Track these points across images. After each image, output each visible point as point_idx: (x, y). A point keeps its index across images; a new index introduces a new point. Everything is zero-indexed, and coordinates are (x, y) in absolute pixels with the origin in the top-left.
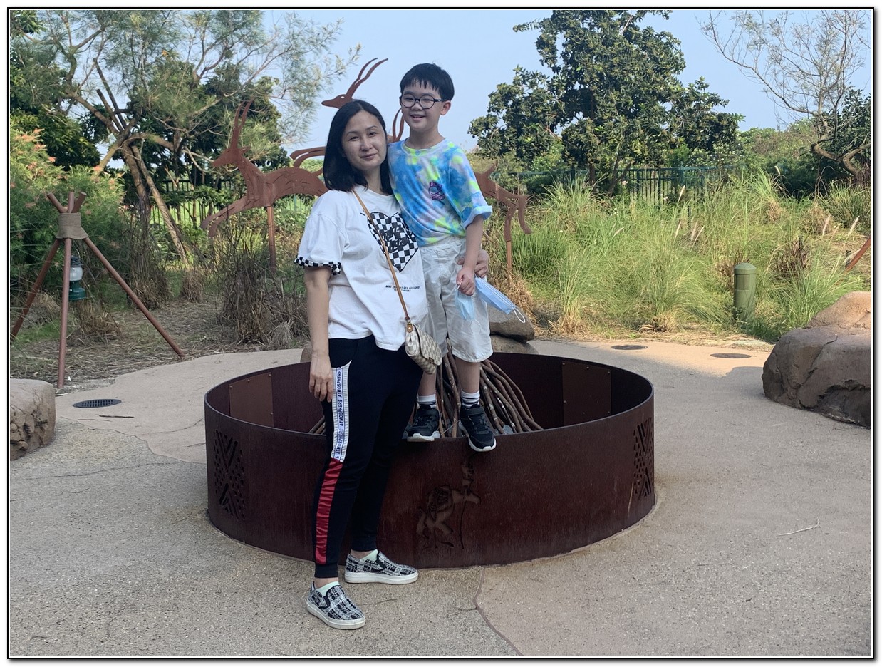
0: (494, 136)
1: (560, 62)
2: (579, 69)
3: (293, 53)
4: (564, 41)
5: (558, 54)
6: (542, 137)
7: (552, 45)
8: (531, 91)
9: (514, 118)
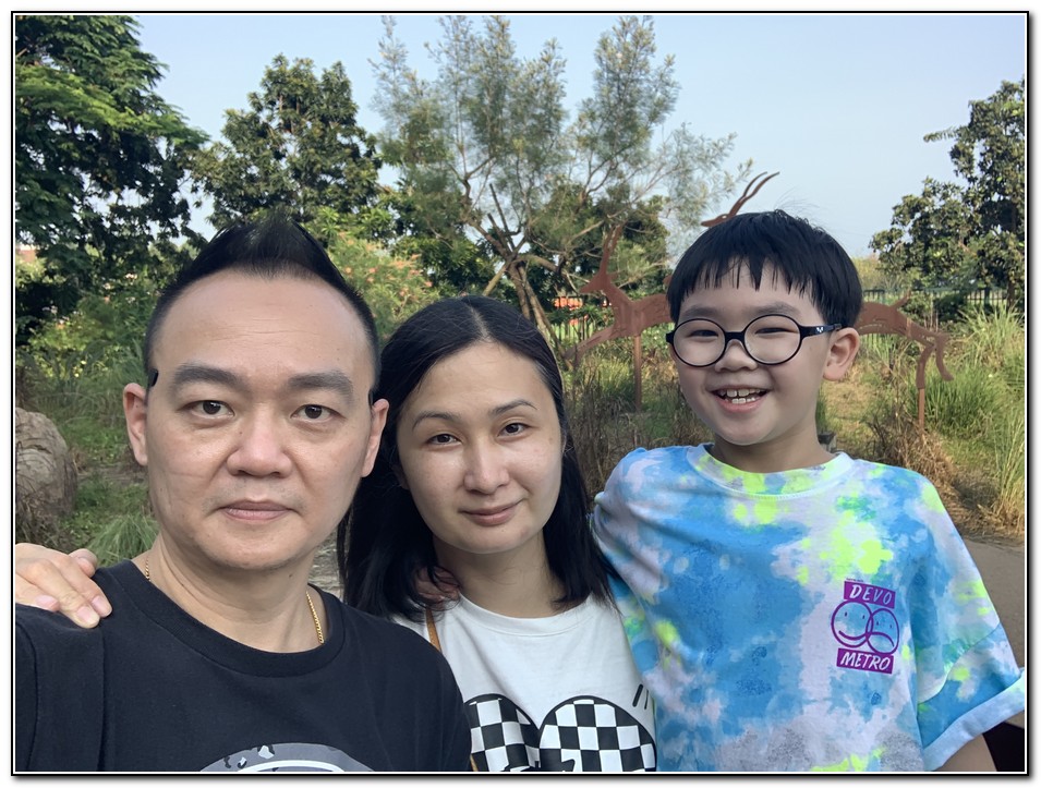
0: (899, 250)
1: (977, 172)
2: (999, 179)
3: (682, 171)
4: (983, 150)
5: (975, 164)
6: (953, 252)
7: (969, 154)
8: (943, 203)
9: (923, 232)
